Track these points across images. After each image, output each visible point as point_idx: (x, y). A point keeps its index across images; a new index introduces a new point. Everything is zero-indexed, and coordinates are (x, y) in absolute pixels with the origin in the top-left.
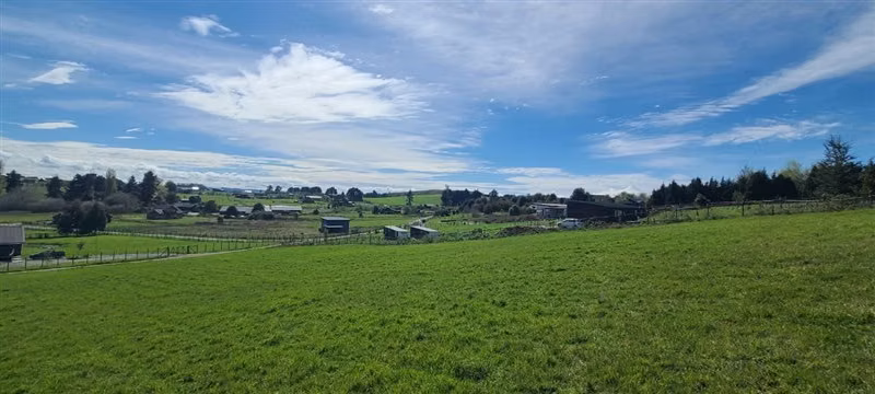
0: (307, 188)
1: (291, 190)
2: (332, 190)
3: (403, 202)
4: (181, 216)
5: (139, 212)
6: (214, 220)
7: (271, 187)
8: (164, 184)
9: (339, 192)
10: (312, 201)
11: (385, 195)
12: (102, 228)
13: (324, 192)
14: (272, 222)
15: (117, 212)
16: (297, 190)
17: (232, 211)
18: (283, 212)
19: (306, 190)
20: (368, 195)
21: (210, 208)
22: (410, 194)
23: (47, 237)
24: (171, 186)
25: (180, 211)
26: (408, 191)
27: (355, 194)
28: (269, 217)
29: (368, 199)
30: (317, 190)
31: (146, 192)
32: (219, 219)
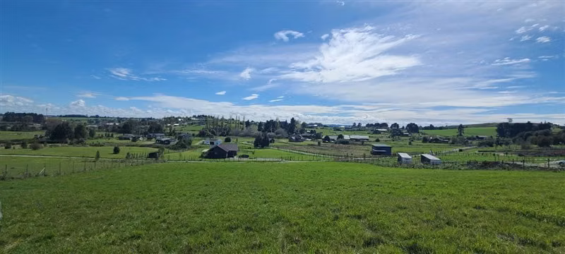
0: (378, 124)
1: (368, 125)
2: (396, 125)
3: (454, 133)
4: (302, 141)
5: (287, 138)
6: (317, 143)
7: (355, 124)
8: (301, 123)
9: (401, 127)
10: (380, 132)
11: (441, 128)
12: (268, 145)
13: (389, 126)
14: (347, 146)
15: (279, 138)
16: (372, 125)
17: (327, 138)
18: (357, 140)
19: (378, 125)
20: (426, 128)
21: (318, 136)
22: (461, 127)
23: (250, 148)
24: (304, 125)
25: (302, 138)
26: (459, 124)
27: (413, 128)
28: (346, 142)
29: (424, 131)
30: (384, 125)
31: (291, 128)
32: (319, 143)
